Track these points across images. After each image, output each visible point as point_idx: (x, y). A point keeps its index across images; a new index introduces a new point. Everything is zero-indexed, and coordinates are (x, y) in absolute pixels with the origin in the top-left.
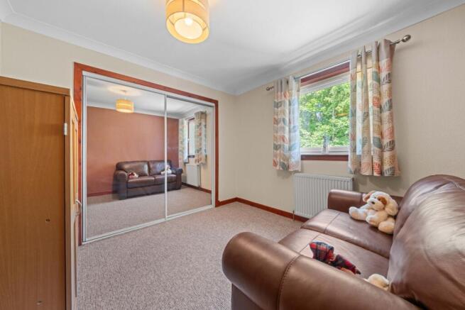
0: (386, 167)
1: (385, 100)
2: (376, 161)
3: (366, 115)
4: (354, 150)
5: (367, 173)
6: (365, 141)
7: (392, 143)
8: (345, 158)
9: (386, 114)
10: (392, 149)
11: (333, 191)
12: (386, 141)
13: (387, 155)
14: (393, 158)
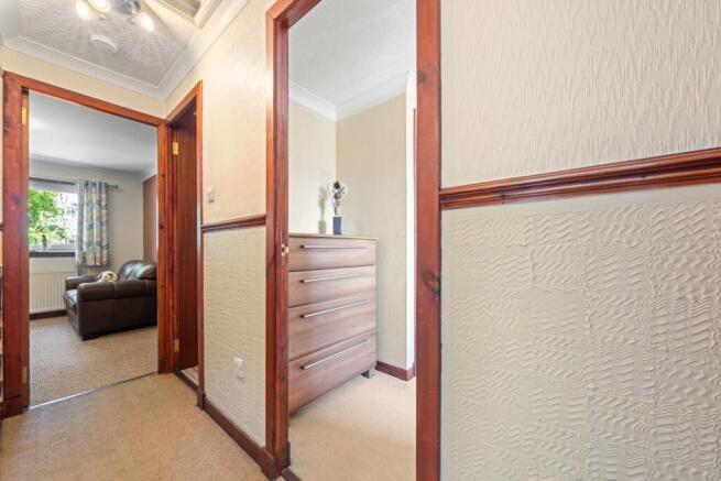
0: (104, 259)
1: (104, 219)
2: (98, 255)
3: (91, 227)
4: (81, 249)
5: (92, 264)
6: (90, 243)
7: (108, 245)
8: (72, 255)
9: (104, 228)
10: (108, 248)
11: (69, 278)
12: (104, 243)
13: (105, 252)
14: (108, 255)
